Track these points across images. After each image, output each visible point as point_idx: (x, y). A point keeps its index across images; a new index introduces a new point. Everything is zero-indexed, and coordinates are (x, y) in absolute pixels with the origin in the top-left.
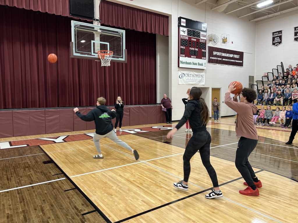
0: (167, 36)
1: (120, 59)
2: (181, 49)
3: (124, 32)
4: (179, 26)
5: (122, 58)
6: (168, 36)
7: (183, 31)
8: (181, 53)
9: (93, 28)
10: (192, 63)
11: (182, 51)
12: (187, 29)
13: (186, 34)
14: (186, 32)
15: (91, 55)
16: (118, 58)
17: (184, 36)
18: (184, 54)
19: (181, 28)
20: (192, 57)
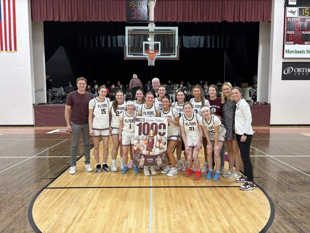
0: (268, 22)
1: (172, 56)
2: (288, 35)
3: (176, 29)
4: (285, 7)
5: (174, 55)
6: (270, 22)
7: (292, 12)
8: (288, 40)
9: (148, 30)
10: (306, 52)
11: (289, 37)
12: (299, 8)
13: (296, 15)
14: (296, 12)
15: (142, 55)
16: (170, 55)
17: (292, 17)
18: (292, 41)
19: (289, 9)
20: (306, 43)
